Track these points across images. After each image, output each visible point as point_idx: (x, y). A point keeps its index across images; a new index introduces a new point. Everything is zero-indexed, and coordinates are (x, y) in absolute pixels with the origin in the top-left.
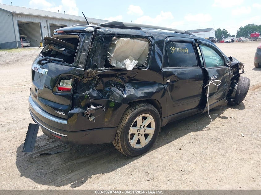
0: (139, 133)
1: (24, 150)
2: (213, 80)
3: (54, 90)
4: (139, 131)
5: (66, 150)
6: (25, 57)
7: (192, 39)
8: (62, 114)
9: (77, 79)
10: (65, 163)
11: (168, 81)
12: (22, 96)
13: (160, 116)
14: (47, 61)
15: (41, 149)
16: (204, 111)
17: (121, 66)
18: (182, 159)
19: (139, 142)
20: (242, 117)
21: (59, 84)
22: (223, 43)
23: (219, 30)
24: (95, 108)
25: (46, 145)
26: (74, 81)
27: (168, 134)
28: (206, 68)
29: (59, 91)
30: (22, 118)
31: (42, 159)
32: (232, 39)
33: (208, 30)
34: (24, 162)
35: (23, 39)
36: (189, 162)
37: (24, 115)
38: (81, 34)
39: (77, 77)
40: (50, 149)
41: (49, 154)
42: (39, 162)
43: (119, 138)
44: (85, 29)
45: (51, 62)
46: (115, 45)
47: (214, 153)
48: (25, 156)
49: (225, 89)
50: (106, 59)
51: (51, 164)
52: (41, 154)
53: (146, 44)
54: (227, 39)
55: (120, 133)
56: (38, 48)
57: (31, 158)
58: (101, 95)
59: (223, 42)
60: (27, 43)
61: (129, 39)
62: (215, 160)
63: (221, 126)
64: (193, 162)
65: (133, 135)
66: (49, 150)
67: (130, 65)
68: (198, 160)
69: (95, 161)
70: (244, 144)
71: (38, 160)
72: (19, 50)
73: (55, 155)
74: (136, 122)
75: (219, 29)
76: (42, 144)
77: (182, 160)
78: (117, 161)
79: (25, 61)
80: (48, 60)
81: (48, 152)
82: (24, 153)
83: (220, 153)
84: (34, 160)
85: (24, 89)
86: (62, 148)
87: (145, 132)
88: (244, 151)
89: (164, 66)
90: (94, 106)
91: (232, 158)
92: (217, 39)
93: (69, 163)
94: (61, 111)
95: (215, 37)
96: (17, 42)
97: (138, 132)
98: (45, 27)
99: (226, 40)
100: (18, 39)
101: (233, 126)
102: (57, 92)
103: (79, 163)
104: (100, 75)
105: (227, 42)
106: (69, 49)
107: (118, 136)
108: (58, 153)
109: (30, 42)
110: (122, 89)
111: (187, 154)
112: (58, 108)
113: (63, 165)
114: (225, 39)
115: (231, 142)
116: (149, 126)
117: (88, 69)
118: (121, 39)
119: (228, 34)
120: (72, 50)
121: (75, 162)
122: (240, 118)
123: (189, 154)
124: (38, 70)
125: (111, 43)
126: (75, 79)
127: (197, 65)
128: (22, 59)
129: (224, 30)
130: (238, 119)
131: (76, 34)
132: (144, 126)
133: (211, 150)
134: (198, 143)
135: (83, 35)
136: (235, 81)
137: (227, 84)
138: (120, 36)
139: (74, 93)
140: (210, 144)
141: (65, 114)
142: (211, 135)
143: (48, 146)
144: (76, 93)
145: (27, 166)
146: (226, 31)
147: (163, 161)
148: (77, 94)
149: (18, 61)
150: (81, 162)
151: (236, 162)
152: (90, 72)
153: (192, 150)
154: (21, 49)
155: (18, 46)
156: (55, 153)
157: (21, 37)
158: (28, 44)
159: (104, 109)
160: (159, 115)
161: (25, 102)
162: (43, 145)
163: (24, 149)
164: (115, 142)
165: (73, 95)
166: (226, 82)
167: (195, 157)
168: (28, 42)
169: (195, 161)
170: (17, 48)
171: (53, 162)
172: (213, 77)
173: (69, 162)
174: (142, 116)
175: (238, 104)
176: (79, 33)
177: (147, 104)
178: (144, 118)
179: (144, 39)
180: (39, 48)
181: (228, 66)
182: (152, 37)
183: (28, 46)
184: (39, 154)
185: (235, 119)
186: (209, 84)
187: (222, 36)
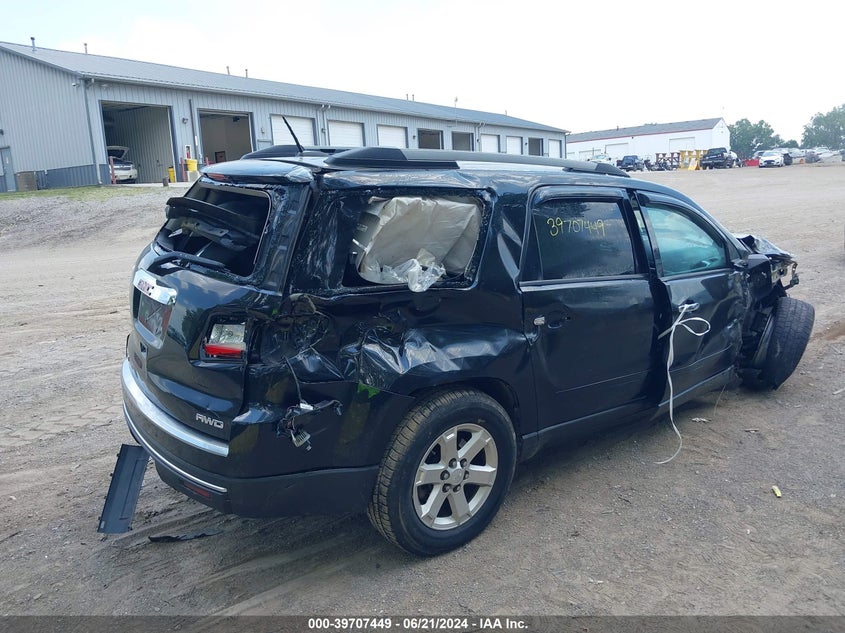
0: (446, 482)
1: (102, 527)
2: (686, 315)
3: (193, 354)
4: (446, 475)
5: (228, 528)
6: (120, 216)
7: (619, 190)
8: (215, 425)
9: (261, 321)
10: (224, 569)
11: (540, 321)
12: (105, 348)
13: (512, 429)
14: (176, 263)
15: (155, 522)
16: (658, 413)
17: (394, 277)
18: (578, 566)
19: (445, 510)
20: (783, 431)
21: (209, 334)
22: (754, 170)
23: (744, 124)
24: (310, 408)
25: (170, 510)
26: (253, 327)
27: (543, 482)
28: (662, 279)
29: (207, 356)
30: (102, 419)
31: (156, 554)
32: (786, 155)
33: (708, 124)
34: (103, 564)
35: (115, 156)
36: (599, 576)
37: (108, 411)
38: (276, 190)
39: (261, 315)
40: (181, 522)
41: (176, 540)
42: (147, 563)
43: (383, 499)
44: (288, 176)
45: (189, 268)
46: (376, 219)
47: (679, 549)
48: (105, 544)
49: (731, 340)
50: (348, 261)
51: (182, 572)
52: (154, 540)
53: (470, 209)
54: (768, 155)
55: (388, 483)
56: (162, 185)
57: (122, 550)
58: (329, 367)
59: (755, 163)
60: (129, 169)
61: (419, 199)
62: (679, 572)
63: (713, 460)
64: (610, 575)
65: (426, 490)
66: (179, 528)
67: (419, 276)
68: (625, 571)
69: (314, 565)
70: (777, 521)
71: (144, 556)
72: (104, 192)
73: (196, 543)
74: (438, 448)
75: (746, 120)
76: (157, 505)
77: (577, 568)
78: (378, 566)
79: (121, 230)
80: (178, 261)
81: (172, 533)
82: (102, 535)
83: (698, 551)
84: (132, 556)
85: (112, 321)
86: (218, 519)
87: (464, 478)
88: (773, 546)
89: (526, 276)
90: (309, 403)
91: (736, 567)
92: (734, 156)
93: (233, 571)
94: (212, 415)
95: (728, 148)
96: (98, 167)
97: (442, 478)
98: (184, 119)
99: (763, 159)
100: (102, 157)
101: (750, 462)
102: (202, 358)
103: (263, 571)
104: (329, 309)
105: (769, 164)
106: (239, 232)
107: (380, 493)
108: (203, 536)
109: (138, 167)
110: (396, 351)
111: (594, 551)
112: (204, 406)
113: (216, 575)
114: (761, 154)
115: (738, 514)
116: (480, 459)
117: (293, 292)
118: (394, 199)
119: (773, 135)
120: (249, 233)
121: (253, 567)
122: (776, 435)
123: (602, 551)
124: (151, 290)
125: (366, 213)
126: (255, 323)
127: (633, 268)
128: (111, 221)
129: (762, 122)
130: (770, 439)
131: (263, 186)
132: (465, 460)
133: (673, 539)
134: (635, 515)
135: (282, 192)
136: (767, 311)
137: (736, 324)
138: (390, 192)
139: (252, 361)
140: (669, 519)
141: (221, 427)
142: (678, 490)
143: (174, 512)
144: (258, 361)
145: (110, 576)
146: (766, 125)
147: (516, 573)
148: (259, 366)
149: (98, 228)
150: (271, 568)
151: (746, 580)
152: (300, 299)
153: (613, 536)
154: (111, 191)
155: (99, 178)
156: (196, 537)
157: (110, 153)
158: (132, 172)
159: (338, 409)
160: (511, 425)
161: (114, 366)
162: (159, 510)
163: (103, 523)
164: (372, 510)
165: (248, 369)
166: (732, 318)
167: (617, 561)
168: (131, 166)
169: (617, 574)
170: (99, 186)
171: (188, 564)
172: (687, 306)
173: (235, 565)
174: (456, 429)
175: (776, 387)
176: (269, 186)
177: (472, 393)
178: (464, 437)
179: (465, 198)
180: (165, 185)
181: (738, 269)
182: (489, 190)
183: (130, 181)
184: (146, 539)
185: (761, 437)
186: (673, 327)
187: (754, 142)
